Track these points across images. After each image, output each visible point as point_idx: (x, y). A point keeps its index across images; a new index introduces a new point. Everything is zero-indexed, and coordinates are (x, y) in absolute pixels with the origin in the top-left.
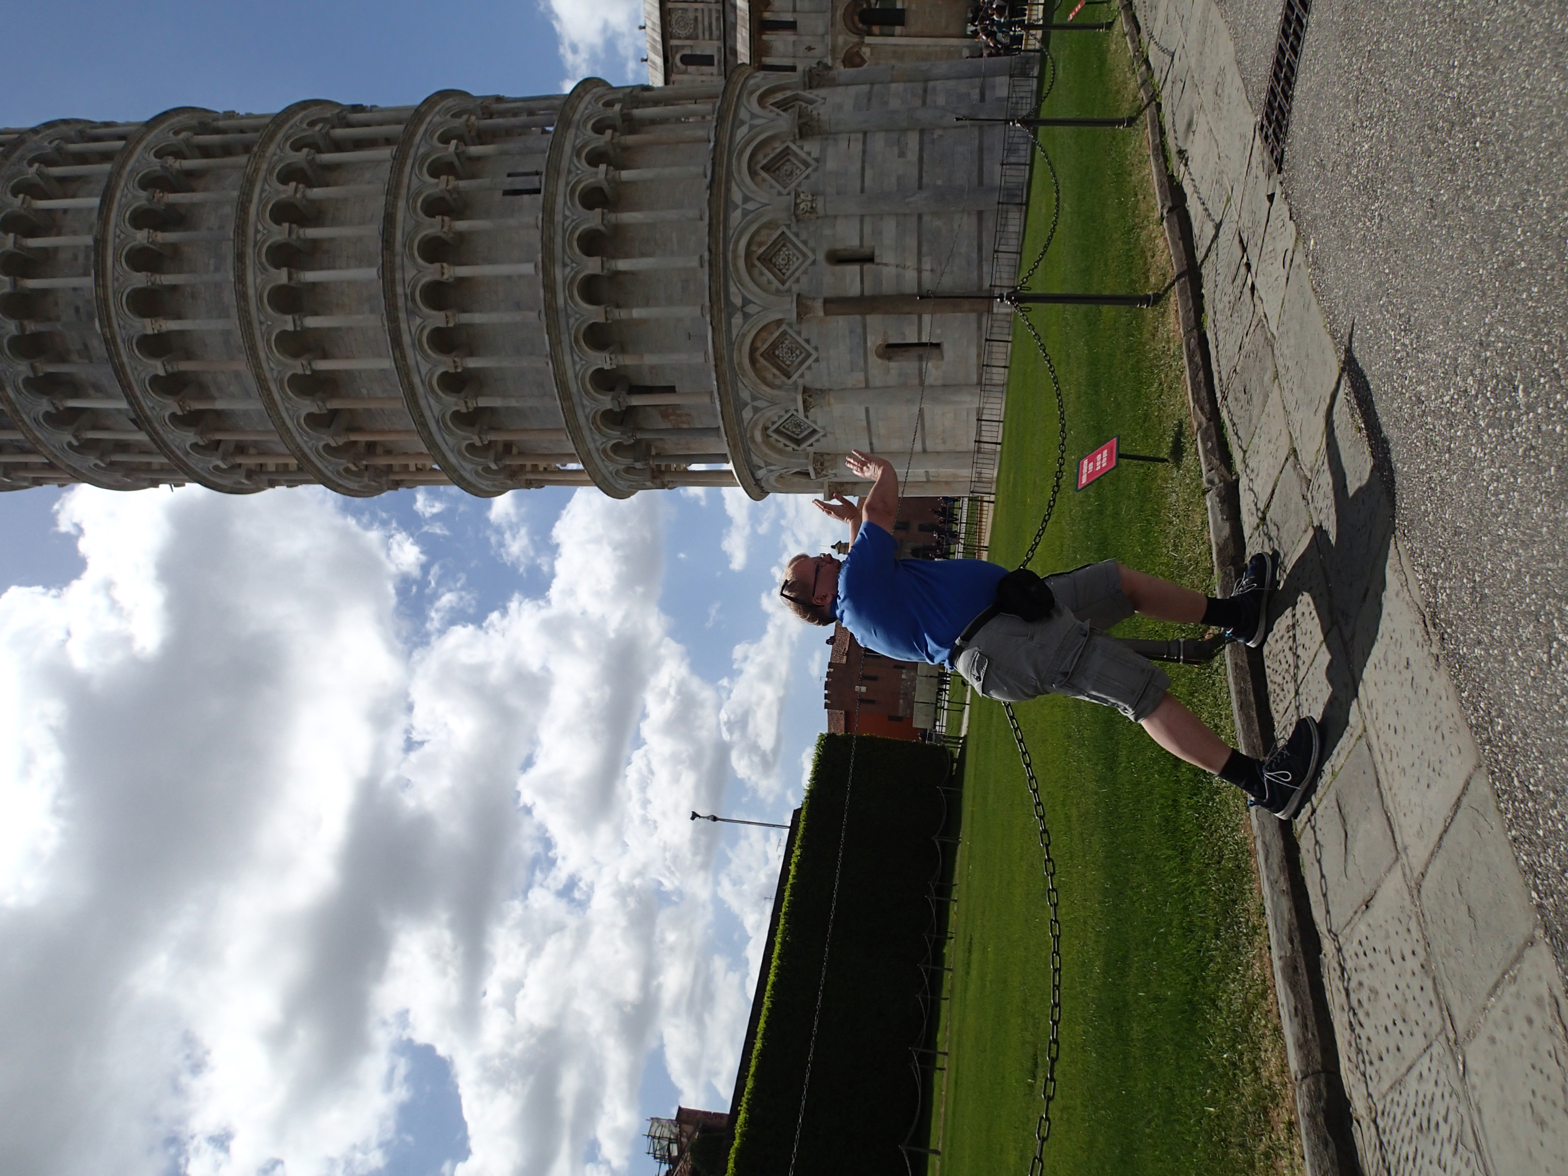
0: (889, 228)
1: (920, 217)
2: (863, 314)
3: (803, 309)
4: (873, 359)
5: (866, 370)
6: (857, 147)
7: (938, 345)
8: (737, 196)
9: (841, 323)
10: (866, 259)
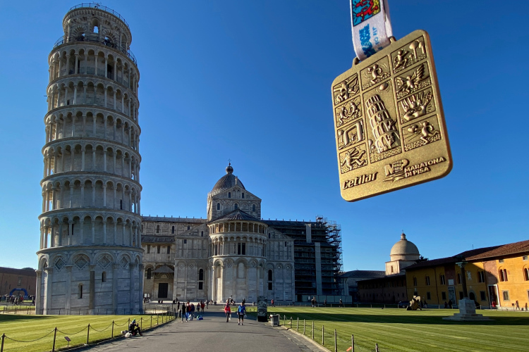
0: (110, 285)
1: (112, 292)
2: (90, 280)
3: (93, 267)
4: (78, 283)
5: (76, 281)
6: (127, 277)
7: (81, 297)
8: (118, 252)
9: (88, 275)
10: (103, 280)
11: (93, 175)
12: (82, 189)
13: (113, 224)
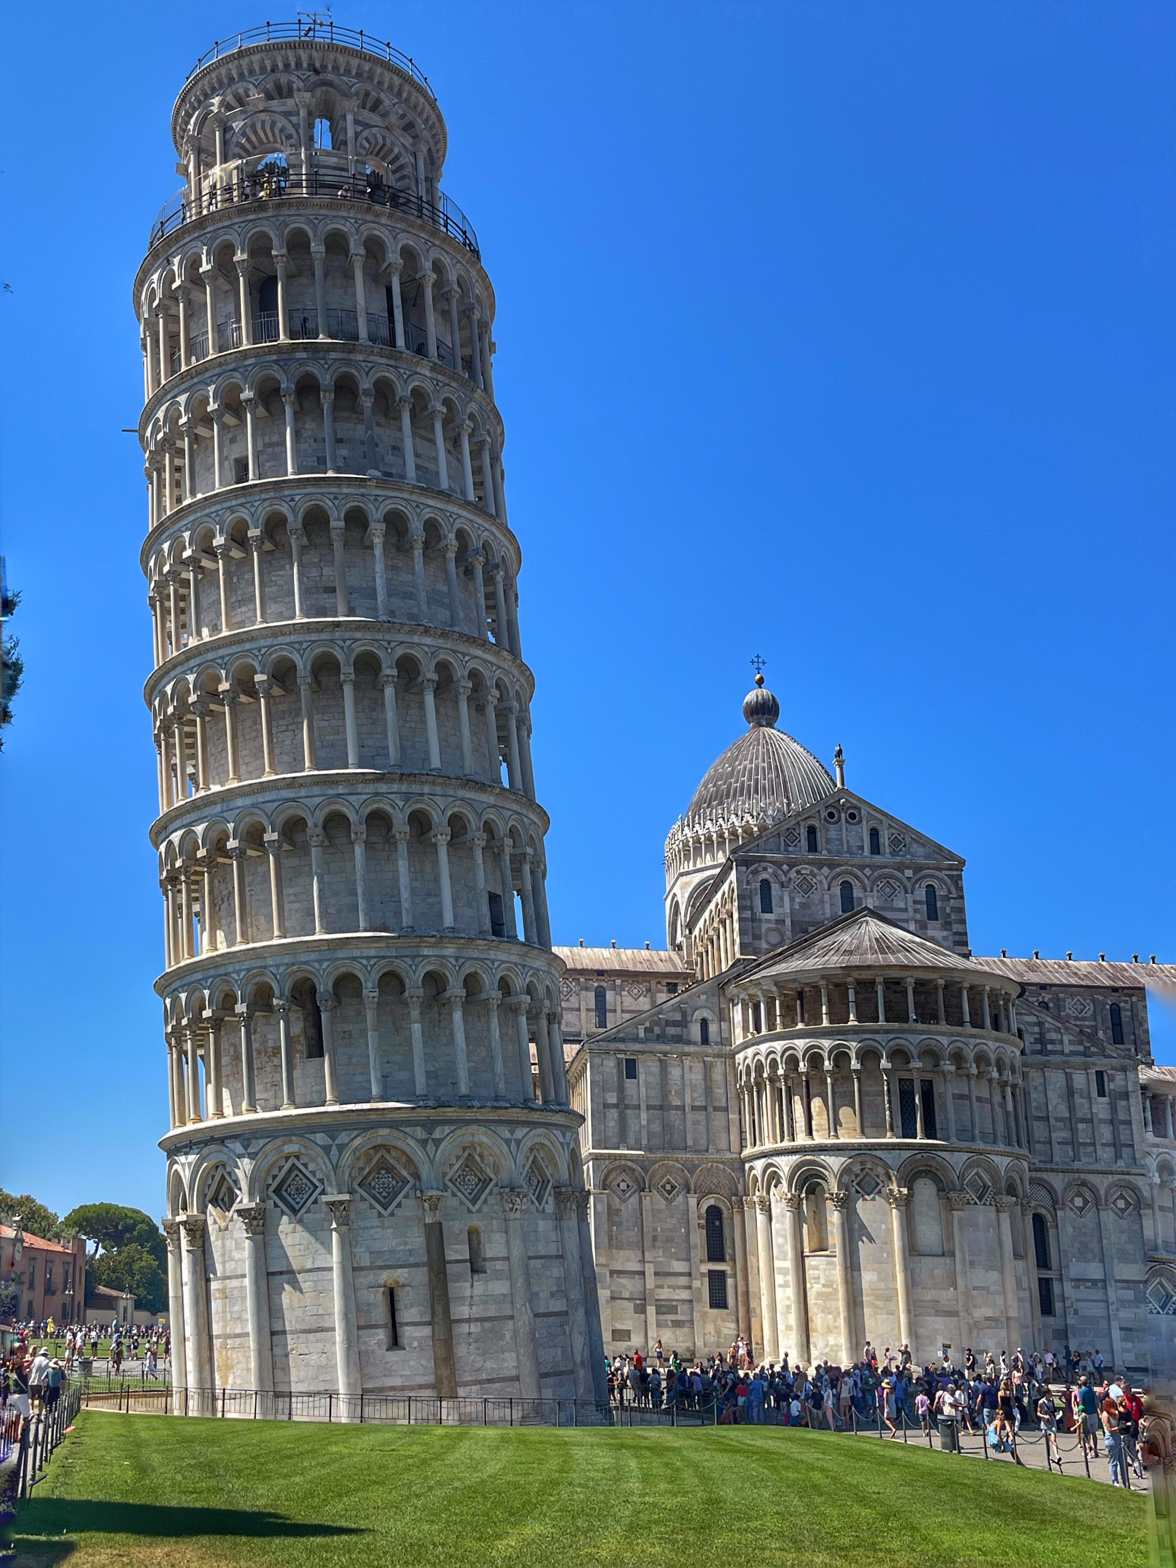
0: (500, 1287)
1: (512, 1317)
2: (428, 1264)
3: (434, 1203)
4: (382, 1277)
5: (372, 1267)
6: (553, 1250)
7: (396, 1343)
9: (417, 1240)
10: (476, 1266)
11: (395, 787)
12: (359, 850)
13: (486, 1002)
